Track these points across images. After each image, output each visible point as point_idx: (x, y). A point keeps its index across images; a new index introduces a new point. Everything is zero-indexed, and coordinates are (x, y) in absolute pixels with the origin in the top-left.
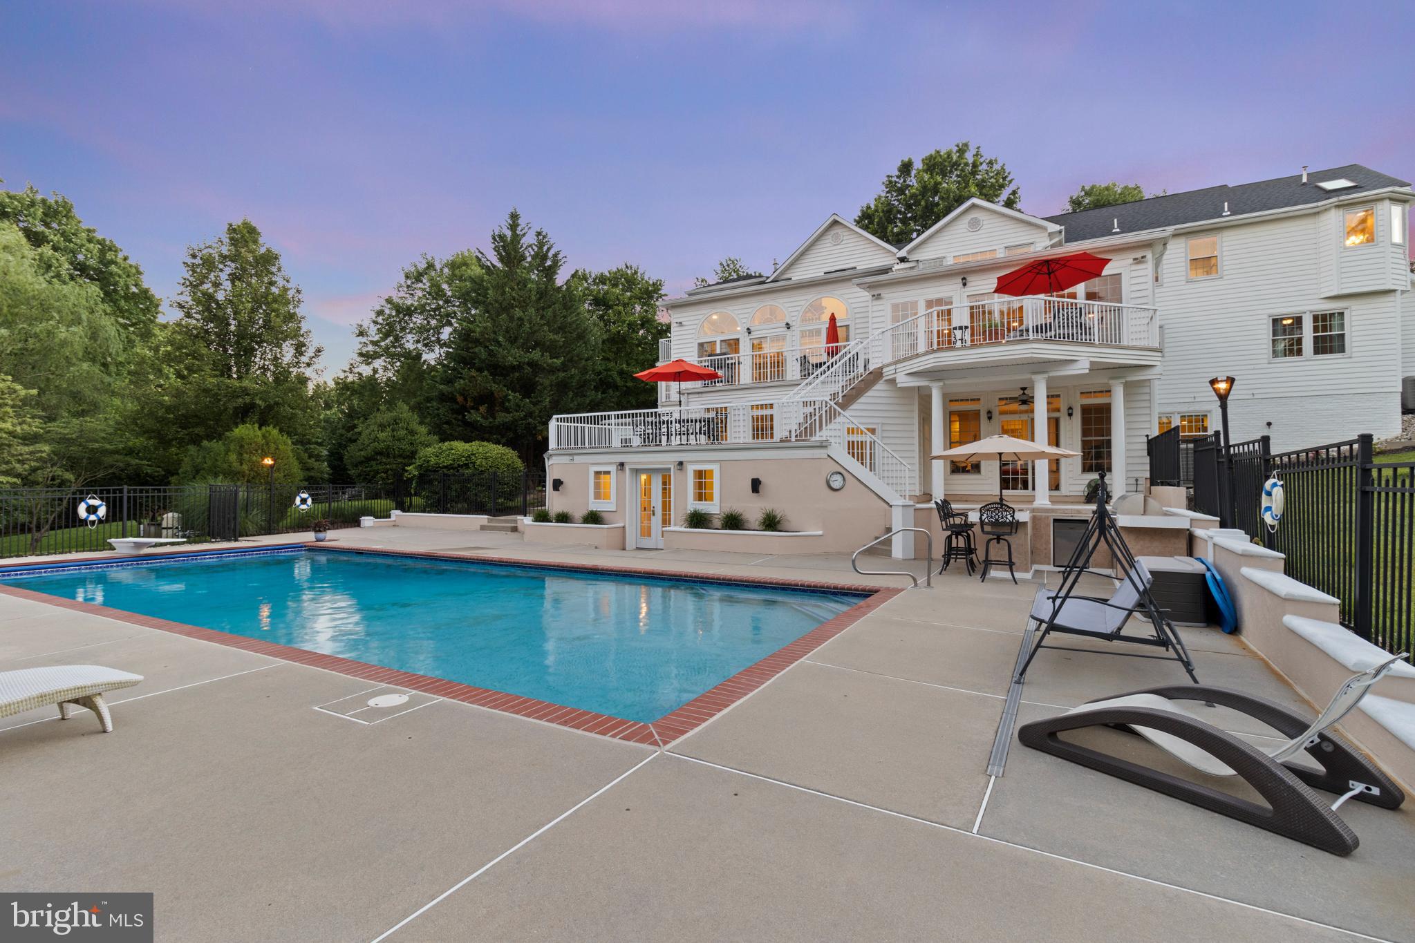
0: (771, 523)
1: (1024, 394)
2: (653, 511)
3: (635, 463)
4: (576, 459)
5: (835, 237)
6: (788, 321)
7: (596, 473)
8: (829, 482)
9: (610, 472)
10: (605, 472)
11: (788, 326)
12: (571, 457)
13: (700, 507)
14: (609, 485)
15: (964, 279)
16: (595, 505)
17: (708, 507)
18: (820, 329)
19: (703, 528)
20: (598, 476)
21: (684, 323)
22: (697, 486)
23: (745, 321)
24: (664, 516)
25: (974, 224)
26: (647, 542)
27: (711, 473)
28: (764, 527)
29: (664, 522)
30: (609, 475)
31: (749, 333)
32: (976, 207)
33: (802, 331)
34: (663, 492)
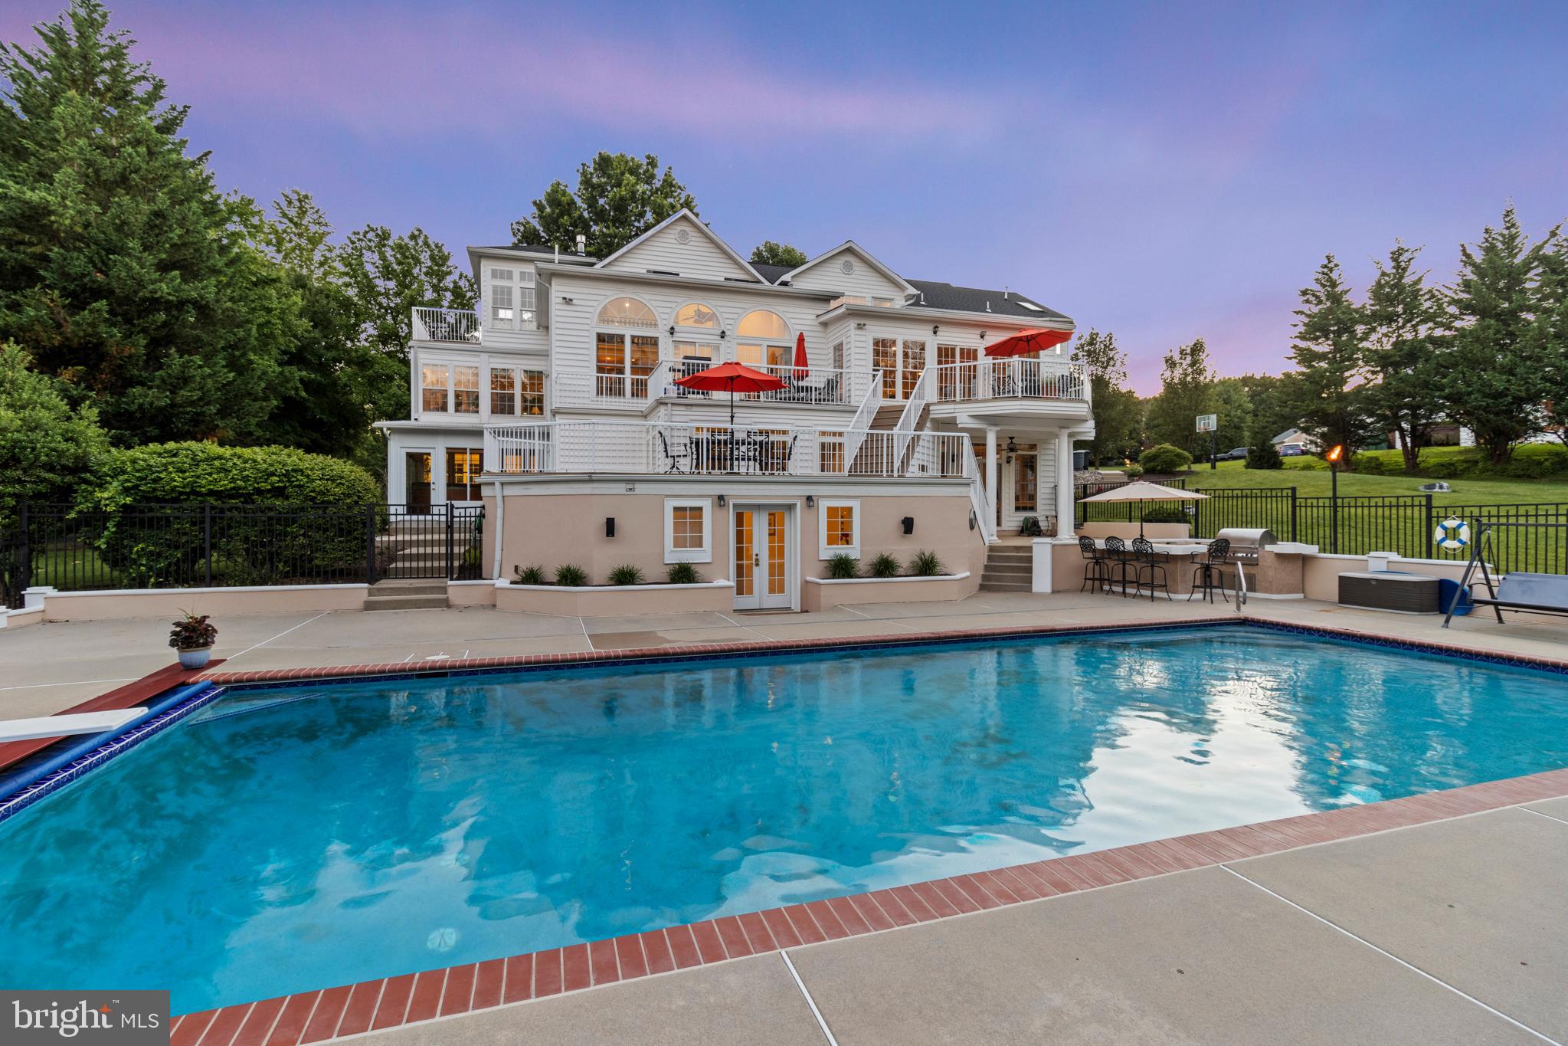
0: (926, 567)
1: (1011, 443)
2: (757, 560)
3: (742, 497)
4: (640, 488)
5: (683, 234)
6: (723, 329)
7: (676, 509)
8: (971, 521)
9: (700, 509)
10: (692, 509)
11: (723, 335)
12: (631, 486)
13: (838, 552)
14: (698, 527)
15: (936, 327)
16: (675, 556)
17: (849, 552)
18: (760, 345)
19: (851, 577)
20: (679, 513)
21: (574, 302)
22: (831, 526)
23: (666, 316)
24: (771, 566)
25: (848, 267)
26: (746, 602)
27: (849, 511)
28: (917, 572)
29: (771, 574)
30: (697, 512)
31: (672, 333)
32: (849, 251)
33: (739, 344)
34: (770, 535)
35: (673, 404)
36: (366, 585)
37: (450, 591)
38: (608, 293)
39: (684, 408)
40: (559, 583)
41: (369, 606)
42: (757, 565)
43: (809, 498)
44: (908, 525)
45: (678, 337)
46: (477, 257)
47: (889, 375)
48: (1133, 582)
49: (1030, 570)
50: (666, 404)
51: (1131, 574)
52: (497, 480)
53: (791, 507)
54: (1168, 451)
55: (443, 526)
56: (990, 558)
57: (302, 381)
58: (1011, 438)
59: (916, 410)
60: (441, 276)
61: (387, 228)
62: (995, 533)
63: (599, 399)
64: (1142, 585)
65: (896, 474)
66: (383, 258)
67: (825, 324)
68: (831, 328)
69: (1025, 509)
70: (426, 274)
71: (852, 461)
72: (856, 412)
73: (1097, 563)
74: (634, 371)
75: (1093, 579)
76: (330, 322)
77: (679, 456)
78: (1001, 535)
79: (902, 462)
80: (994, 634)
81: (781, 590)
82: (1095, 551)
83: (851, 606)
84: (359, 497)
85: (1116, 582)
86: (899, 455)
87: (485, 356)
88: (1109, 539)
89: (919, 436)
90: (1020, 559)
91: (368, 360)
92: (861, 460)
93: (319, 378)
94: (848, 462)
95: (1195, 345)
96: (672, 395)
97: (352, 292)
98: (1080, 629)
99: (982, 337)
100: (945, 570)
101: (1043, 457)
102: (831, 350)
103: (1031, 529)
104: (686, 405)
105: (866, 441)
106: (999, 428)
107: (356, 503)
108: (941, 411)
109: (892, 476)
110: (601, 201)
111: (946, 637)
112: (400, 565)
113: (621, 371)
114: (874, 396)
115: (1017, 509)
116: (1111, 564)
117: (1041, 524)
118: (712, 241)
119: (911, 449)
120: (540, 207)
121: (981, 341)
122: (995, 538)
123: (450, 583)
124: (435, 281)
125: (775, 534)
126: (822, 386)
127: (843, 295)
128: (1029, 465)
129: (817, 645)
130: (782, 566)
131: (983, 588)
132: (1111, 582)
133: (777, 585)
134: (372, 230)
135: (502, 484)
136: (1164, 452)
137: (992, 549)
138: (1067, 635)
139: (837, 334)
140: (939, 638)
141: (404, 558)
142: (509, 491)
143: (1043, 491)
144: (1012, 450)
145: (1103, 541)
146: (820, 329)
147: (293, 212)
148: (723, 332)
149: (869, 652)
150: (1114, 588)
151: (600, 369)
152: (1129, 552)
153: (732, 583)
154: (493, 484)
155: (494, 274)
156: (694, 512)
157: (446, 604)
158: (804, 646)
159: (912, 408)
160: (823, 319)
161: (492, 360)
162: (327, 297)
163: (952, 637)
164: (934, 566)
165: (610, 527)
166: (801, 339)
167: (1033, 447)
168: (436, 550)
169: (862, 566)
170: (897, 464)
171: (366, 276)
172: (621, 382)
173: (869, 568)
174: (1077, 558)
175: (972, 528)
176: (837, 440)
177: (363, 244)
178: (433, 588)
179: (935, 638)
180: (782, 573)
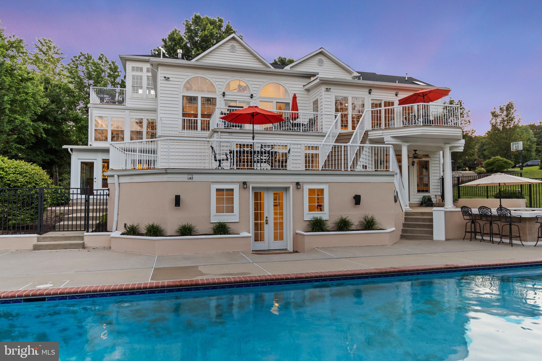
0: (369, 225)
1: (415, 153)
2: (267, 220)
3: (258, 183)
4: (196, 178)
5: (233, 47)
6: (252, 93)
7: (218, 190)
8: (395, 197)
9: (232, 190)
10: (227, 190)
11: (252, 96)
12: (190, 176)
13: (316, 216)
14: (231, 201)
15: (370, 90)
16: (217, 218)
17: (321, 215)
18: (272, 102)
19: (323, 231)
20: (220, 193)
21: (170, 79)
22: (311, 200)
23: (220, 87)
24: (275, 224)
25: (321, 62)
26: (260, 246)
27: (322, 191)
28: (363, 228)
29: (275, 229)
30: (231, 192)
31: (224, 96)
32: (321, 53)
33: (260, 101)
34: (274, 206)
35: (221, 132)
36: (36, 235)
37: (85, 238)
38: (189, 74)
39: (228, 134)
40: (146, 235)
41: (36, 248)
42: (267, 223)
43: (298, 184)
44: (357, 200)
45: (227, 97)
46: (124, 60)
47: (344, 117)
48: (497, 234)
49: (431, 226)
50: (218, 132)
51: (495, 230)
52: (116, 174)
53: (287, 189)
54: (500, 160)
55: (83, 201)
56: (406, 219)
57: (44, 129)
58: (415, 151)
59: (360, 134)
60: (115, 78)
61: (90, 54)
62: (408, 204)
63: (183, 131)
64: (504, 236)
65: (349, 169)
66: (87, 69)
67: (308, 90)
68: (311, 92)
69: (423, 191)
70: (108, 76)
71: (323, 163)
72: (325, 136)
73: (473, 222)
74: (203, 116)
75: (471, 232)
76: (60, 100)
77: (223, 160)
78: (411, 206)
79: (353, 163)
80: (418, 270)
81: (282, 238)
82: (471, 215)
83: (323, 248)
84: (36, 184)
85: (487, 234)
86: (351, 159)
87: (127, 112)
88: (480, 208)
89: (363, 147)
90: (424, 220)
91: (78, 119)
92: (329, 162)
93: (54, 128)
94: (321, 164)
95: (508, 105)
96: (221, 127)
97: (71, 86)
98: (475, 266)
99: (396, 95)
100: (380, 227)
101: (433, 162)
102: (312, 104)
103: (427, 202)
104: (229, 133)
105: (332, 152)
106: (409, 144)
107: (35, 187)
108: (374, 135)
109: (347, 170)
110: (197, 39)
111: (386, 272)
112: (66, 223)
113: (196, 116)
114: (336, 128)
115: (419, 191)
116: (482, 223)
117: (433, 200)
118: (248, 50)
119: (358, 155)
120: (164, 41)
121: (396, 97)
122: (408, 207)
123: (86, 234)
124: (113, 80)
125: (278, 205)
126: (306, 123)
127: (318, 74)
128: (424, 166)
129: (300, 278)
130: (282, 224)
131: (402, 237)
132: (483, 234)
133: (279, 236)
134: (83, 55)
135: (119, 176)
136: (497, 161)
137: (407, 214)
138: (466, 270)
139: (314, 95)
140: (382, 273)
141: (68, 219)
142: (123, 180)
143: (433, 181)
144: (415, 157)
145: (477, 210)
146: (305, 93)
147: (44, 49)
148: (252, 95)
149: (335, 282)
150: (485, 238)
151: (184, 115)
152: (495, 216)
153: (251, 234)
154: (113, 176)
155: (133, 69)
156: (228, 192)
157: (83, 246)
158: (291, 279)
159: (358, 134)
160: (306, 87)
161: (131, 114)
162: (60, 88)
163: (390, 272)
164: (374, 224)
165: (177, 201)
166: (295, 98)
167: (427, 156)
168: (79, 215)
169: (330, 224)
170: (350, 164)
171: (79, 77)
172: (196, 122)
173: (334, 225)
174: (460, 219)
175: (396, 201)
176: (314, 152)
177: (78, 62)
178: (76, 237)
179: (379, 273)
180: (282, 228)
